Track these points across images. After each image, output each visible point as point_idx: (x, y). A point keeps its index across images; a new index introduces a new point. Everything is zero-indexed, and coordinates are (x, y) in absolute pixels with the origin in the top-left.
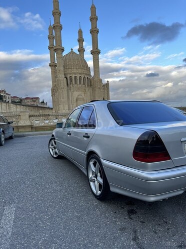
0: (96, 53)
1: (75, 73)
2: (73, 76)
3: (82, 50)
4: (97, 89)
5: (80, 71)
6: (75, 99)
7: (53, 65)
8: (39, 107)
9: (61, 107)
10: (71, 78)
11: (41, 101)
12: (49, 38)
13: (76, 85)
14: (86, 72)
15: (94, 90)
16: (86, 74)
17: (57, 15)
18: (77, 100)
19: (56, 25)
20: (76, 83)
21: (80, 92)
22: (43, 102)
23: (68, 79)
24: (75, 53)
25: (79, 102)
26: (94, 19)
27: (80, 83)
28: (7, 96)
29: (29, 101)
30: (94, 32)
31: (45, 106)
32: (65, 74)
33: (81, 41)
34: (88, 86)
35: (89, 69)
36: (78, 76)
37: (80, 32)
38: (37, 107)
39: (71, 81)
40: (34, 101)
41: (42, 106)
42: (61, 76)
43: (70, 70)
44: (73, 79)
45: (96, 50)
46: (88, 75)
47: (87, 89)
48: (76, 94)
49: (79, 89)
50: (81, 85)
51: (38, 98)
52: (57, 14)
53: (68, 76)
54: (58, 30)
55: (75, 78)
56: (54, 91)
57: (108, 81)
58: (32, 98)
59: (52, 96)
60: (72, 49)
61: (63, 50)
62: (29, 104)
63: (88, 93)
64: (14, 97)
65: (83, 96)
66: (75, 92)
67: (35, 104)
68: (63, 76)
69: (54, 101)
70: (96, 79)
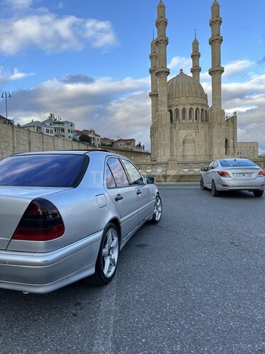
0: (216, 72)
1: (183, 104)
2: (181, 108)
3: (196, 70)
4: (216, 126)
5: (191, 100)
6: (181, 141)
7: (154, 95)
8: (134, 152)
9: (161, 152)
10: (177, 110)
11: (137, 144)
12: (151, 57)
13: (184, 121)
14: (200, 101)
15: (211, 127)
16: (200, 104)
17: (162, 26)
18: (184, 143)
19: (160, 39)
20: (184, 118)
21: (190, 131)
22: (140, 145)
23: (173, 112)
24: (186, 75)
25: (187, 145)
26: (216, 22)
27: (190, 118)
28: (97, 138)
29: (123, 143)
30: (216, 41)
31: (142, 151)
32: (169, 106)
33: (195, 56)
34: (202, 121)
35: (205, 96)
36: (188, 108)
37: (196, 44)
38: (132, 152)
39: (177, 116)
40: (128, 144)
41: (138, 150)
42: (164, 109)
43: (176, 99)
44: (181, 112)
45: (218, 68)
46: (203, 105)
47: (200, 126)
48: (183, 134)
49: (188, 127)
50: (191, 121)
51: (133, 140)
52: (162, 23)
53: (173, 109)
54: (162, 45)
55: (184, 110)
56: (154, 130)
57: (235, 113)
58: (126, 140)
59: (151, 136)
60: (181, 70)
61: (168, 73)
62: (122, 147)
63: (202, 132)
64: (105, 139)
65: (194, 136)
66: (182, 131)
67: (129, 147)
68: (166, 109)
69: (153, 144)
70: (215, 111)
